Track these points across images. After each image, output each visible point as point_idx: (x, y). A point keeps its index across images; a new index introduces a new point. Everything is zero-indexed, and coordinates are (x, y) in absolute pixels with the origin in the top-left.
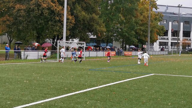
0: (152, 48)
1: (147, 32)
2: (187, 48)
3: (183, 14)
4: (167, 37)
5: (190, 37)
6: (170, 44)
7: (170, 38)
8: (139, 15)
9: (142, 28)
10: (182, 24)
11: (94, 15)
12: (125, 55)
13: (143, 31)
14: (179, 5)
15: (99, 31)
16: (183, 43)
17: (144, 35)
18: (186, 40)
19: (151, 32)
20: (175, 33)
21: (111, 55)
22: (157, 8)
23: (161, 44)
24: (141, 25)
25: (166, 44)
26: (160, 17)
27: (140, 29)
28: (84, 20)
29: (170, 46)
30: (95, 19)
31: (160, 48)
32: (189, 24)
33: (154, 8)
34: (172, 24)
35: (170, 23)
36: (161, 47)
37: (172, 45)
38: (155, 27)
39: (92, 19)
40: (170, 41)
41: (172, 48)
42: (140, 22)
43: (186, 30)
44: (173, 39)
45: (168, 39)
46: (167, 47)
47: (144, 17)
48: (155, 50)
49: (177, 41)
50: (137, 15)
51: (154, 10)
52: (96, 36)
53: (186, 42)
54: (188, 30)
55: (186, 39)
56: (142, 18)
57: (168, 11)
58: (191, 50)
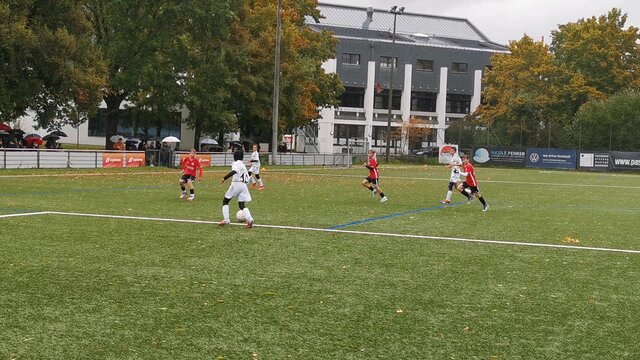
0: (312, 144)
2: (425, 145)
3: (417, 38)
4: (362, 110)
5: (433, 110)
6: (369, 132)
7: (369, 115)
8: (247, 35)
9: (255, 80)
10: (409, 68)
11: (63, 33)
13: (259, 89)
14: (396, 7)
15: (81, 85)
17: (263, 102)
18: (419, 120)
20: (388, 99)
21: (128, 163)
22: (320, 17)
23: (340, 132)
25: (356, 132)
26: (330, 42)
27: (250, 84)
29: (370, 139)
30: (63, 46)
31: (338, 145)
32: (431, 68)
33: (311, 17)
34: (377, 68)
35: (372, 66)
36: (343, 141)
37: (375, 137)
39: (54, 46)
40: (369, 123)
42: (249, 61)
43: (421, 88)
44: (381, 117)
45: (363, 116)
46: (360, 142)
47: (264, 43)
48: (321, 151)
49: (385, 124)
50: (241, 36)
51: (309, 20)
53: (416, 125)
54: (428, 89)
55: (417, 117)
57: (372, 27)
58: (435, 153)
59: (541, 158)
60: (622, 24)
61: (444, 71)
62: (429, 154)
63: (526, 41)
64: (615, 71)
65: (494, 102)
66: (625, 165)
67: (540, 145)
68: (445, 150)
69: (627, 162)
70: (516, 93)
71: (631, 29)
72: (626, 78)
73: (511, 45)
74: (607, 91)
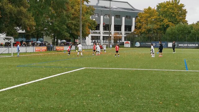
0: (84, 42)
1: (78, 26)
2: (118, 41)
3: (114, 8)
4: (99, 31)
5: (121, 31)
6: (102, 38)
7: (101, 32)
8: (70, 8)
9: (74, 22)
10: (113, 18)
11: (22, 8)
12: (57, 51)
13: (75, 25)
15: (28, 25)
16: (114, 37)
17: (76, 29)
18: (117, 34)
19: (83, 26)
20: (107, 27)
21: (42, 50)
22: (88, 2)
23: (93, 38)
24: (73, 19)
25: (98, 38)
26: (91, 10)
27: (72, 23)
28: (10, 13)
29: (102, 40)
30: (23, 13)
31: (92, 42)
32: (120, 17)
33: (86, 2)
34: (103, 18)
35: (102, 17)
37: (103, 39)
38: (86, 21)
39: (20, 13)
40: (102, 35)
41: (103, 42)
42: (72, 16)
43: (117, 24)
44: (105, 33)
45: (99, 33)
46: (99, 41)
47: (75, 10)
48: (87, 45)
49: (108, 35)
50: (68, 8)
51: (85, 3)
52: (24, 30)
53: (117, 36)
54: (119, 24)
56: (73, 11)
57: (99, 5)
58: (123, 44)
59: (156, 45)
60: (178, 3)
61: (124, 18)
62: (121, 44)
63: (149, 8)
64: (177, 17)
65: (140, 28)
66: (182, 46)
67: (155, 41)
68: (126, 43)
69: (182, 45)
70: (147, 25)
71: (181, 4)
72: (180, 19)
73: (145, 10)
74: (175, 23)
